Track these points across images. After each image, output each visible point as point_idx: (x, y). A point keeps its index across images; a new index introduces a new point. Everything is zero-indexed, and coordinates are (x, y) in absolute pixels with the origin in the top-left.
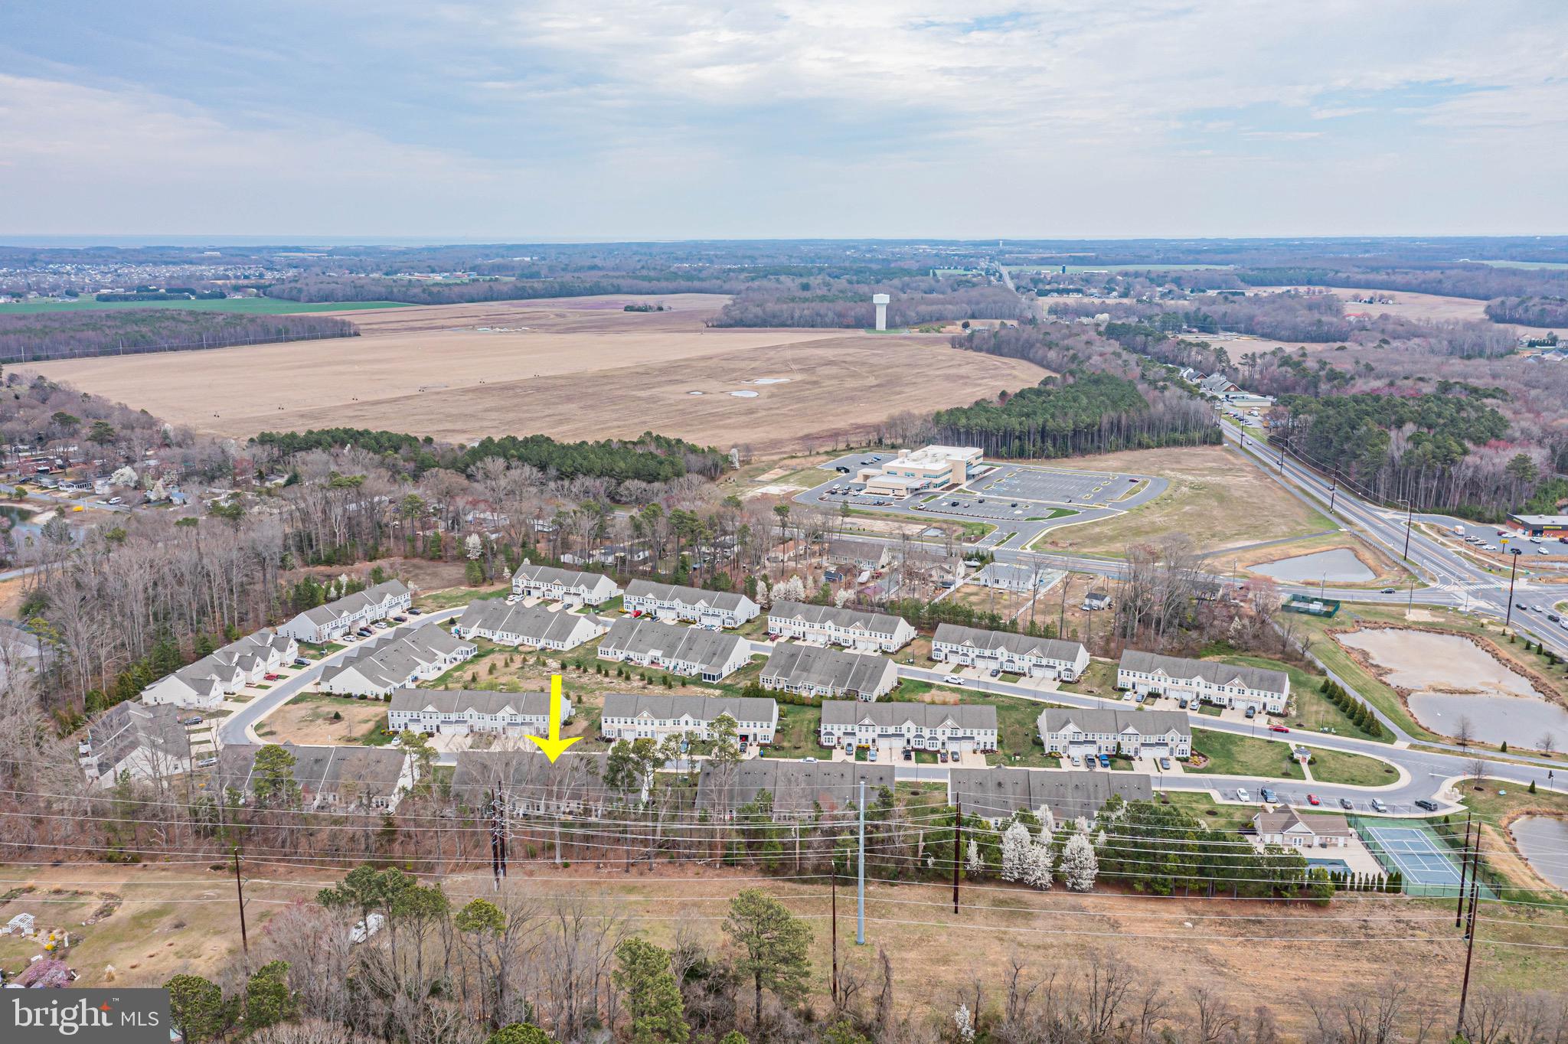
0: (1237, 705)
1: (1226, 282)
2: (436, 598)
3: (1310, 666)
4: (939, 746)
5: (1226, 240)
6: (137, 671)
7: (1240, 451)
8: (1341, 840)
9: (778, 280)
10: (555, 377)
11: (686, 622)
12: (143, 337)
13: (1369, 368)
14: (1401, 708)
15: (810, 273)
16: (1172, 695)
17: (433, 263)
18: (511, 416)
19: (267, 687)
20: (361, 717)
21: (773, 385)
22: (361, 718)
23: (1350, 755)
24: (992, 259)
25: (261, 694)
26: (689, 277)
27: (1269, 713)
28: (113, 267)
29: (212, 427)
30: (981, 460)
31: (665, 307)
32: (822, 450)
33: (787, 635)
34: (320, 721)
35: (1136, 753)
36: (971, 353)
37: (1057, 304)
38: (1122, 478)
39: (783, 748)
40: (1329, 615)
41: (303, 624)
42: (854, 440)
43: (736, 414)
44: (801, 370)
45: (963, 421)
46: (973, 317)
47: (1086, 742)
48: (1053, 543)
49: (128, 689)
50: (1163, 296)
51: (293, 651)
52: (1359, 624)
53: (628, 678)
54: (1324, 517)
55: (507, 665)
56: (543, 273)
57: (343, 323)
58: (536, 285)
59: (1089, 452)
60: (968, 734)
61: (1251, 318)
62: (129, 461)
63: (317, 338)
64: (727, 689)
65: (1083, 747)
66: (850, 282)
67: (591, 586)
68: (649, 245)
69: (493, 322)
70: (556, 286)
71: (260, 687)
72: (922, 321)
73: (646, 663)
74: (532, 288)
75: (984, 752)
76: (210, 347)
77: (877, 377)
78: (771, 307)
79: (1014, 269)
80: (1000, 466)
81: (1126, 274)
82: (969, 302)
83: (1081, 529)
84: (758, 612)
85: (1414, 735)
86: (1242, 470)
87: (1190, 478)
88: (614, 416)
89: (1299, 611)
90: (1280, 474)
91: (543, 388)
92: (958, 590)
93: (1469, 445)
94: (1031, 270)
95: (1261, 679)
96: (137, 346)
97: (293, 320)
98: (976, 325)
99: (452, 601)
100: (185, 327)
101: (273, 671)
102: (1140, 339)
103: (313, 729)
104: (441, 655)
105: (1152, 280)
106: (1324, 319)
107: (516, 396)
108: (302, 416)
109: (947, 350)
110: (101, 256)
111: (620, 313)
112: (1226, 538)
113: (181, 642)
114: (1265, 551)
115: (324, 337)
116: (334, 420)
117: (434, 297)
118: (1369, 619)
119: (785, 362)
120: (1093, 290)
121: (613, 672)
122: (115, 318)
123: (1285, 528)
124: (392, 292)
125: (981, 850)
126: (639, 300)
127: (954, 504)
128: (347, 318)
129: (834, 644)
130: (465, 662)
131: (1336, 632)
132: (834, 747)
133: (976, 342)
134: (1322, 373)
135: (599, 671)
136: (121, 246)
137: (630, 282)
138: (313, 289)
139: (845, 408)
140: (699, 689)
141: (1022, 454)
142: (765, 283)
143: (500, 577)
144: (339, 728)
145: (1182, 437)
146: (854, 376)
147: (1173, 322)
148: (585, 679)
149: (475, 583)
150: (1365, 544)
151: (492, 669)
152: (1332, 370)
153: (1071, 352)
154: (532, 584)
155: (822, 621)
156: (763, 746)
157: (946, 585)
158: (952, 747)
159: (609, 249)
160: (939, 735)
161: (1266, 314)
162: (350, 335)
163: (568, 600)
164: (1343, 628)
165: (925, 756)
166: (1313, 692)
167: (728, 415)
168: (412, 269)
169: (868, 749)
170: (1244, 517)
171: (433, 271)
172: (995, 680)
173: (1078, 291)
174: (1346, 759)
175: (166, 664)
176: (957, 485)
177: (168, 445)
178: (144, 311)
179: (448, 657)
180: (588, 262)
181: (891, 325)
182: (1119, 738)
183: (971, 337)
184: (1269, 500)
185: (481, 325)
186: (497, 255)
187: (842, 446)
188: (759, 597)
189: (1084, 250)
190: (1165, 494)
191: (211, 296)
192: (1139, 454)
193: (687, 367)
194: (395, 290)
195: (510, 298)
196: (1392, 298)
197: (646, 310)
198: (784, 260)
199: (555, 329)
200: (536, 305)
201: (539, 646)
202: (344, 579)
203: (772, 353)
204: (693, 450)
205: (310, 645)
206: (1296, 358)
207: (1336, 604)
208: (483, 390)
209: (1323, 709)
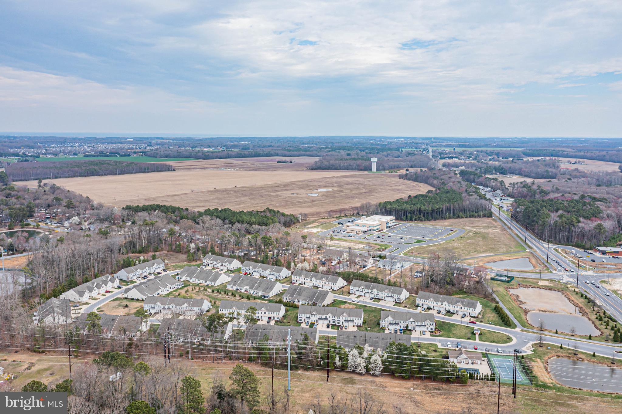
0: (459, 313)
1: (517, 155)
2: (174, 266)
3: (493, 300)
4: (341, 323)
5: (525, 138)
6: (60, 288)
7: (499, 220)
8: (479, 362)
9: (339, 152)
10: (243, 187)
11: (263, 277)
12: (95, 170)
13: (557, 189)
14: (523, 316)
15: (352, 149)
16: (436, 308)
17: (210, 144)
18: (222, 201)
19: (105, 295)
20: (136, 306)
21: (324, 192)
22: (134, 307)
23: (496, 333)
24: (427, 145)
25: (102, 298)
26: (306, 150)
27: (471, 317)
28: (93, 144)
29: (112, 203)
30: (394, 221)
31: (293, 161)
32: (335, 216)
33: (299, 282)
34: (120, 307)
35: (414, 328)
36: (406, 181)
37: (445, 163)
38: (447, 229)
39: (283, 322)
40: (508, 282)
41: (123, 273)
42: (348, 213)
43: (307, 202)
44: (338, 186)
45: (389, 206)
46: (412, 167)
47: (395, 324)
48: (412, 253)
49: (56, 294)
50: (490, 160)
51: (117, 283)
52: (519, 285)
53: (235, 296)
54: (522, 246)
55: (193, 290)
56: (250, 148)
57: (169, 166)
58: (245, 153)
59: (438, 219)
60: (352, 319)
61: (521, 169)
62: (78, 215)
63: (159, 171)
64: (270, 301)
65: (394, 326)
66: (366, 153)
67: (230, 263)
68: (294, 138)
69: (226, 166)
70: (253, 153)
71: (103, 295)
72: (391, 168)
73: (243, 291)
74: (244, 154)
75: (357, 326)
76: (119, 174)
77: (366, 189)
78: (332, 162)
79: (435, 149)
80: (401, 224)
81: (478, 151)
82: (410, 161)
83: (424, 248)
84: (290, 274)
85: (524, 326)
86: (496, 227)
87: (475, 230)
88: (261, 202)
89: (497, 280)
90: (510, 229)
91: (238, 192)
92: (368, 269)
93: (581, 219)
94: (441, 149)
95: (468, 303)
96: (93, 173)
97: (151, 164)
98: (411, 170)
99: (180, 267)
100: (111, 167)
101: (108, 290)
102: (472, 176)
103: (117, 310)
104: (169, 286)
105: (487, 154)
106: (549, 170)
107: (227, 194)
108: (146, 200)
109: (397, 179)
110: (89, 140)
111: (276, 164)
112: (480, 252)
113: (78, 278)
114: (493, 257)
115: (162, 171)
116: (157, 201)
117: (206, 157)
118: (524, 284)
119: (332, 183)
120: (463, 157)
121: (230, 294)
122: (87, 163)
123: (505, 249)
124: (191, 155)
125: (341, 359)
126: (284, 159)
127: (378, 237)
128: (171, 164)
129: (315, 286)
130: (178, 289)
131: (510, 288)
132: (302, 323)
133: (408, 176)
134: (538, 191)
135: (225, 293)
136: (98, 137)
137: (282, 152)
138: (162, 153)
139: (349, 201)
140: (259, 301)
141: (411, 219)
142: (333, 153)
143: (199, 259)
144: (126, 310)
145: (476, 214)
146: (358, 189)
147: (489, 170)
148: (220, 296)
149: (190, 261)
150: (534, 256)
151: (187, 291)
152: (542, 190)
153: (443, 181)
154: (210, 262)
155: (311, 278)
156: (276, 322)
157: (365, 266)
158: (345, 324)
159: (279, 139)
160: (341, 319)
161: (526, 168)
162: (171, 171)
163: (222, 268)
164: (512, 287)
165: (335, 327)
166: (491, 310)
167: (304, 202)
168: (202, 146)
169: (315, 323)
170: (491, 245)
171: (209, 147)
172: (371, 301)
173: (456, 157)
174: (494, 334)
175: (71, 285)
176: (382, 230)
177: (93, 210)
178: (98, 161)
179: (172, 287)
180: (268, 144)
181: (378, 169)
182: (408, 323)
183: (406, 175)
184: (502, 239)
185: (221, 167)
186: (235, 141)
187: (343, 215)
188: (291, 269)
189: (465, 141)
190: (462, 235)
191: (125, 156)
192: (457, 220)
193: (294, 184)
194: (192, 154)
195: (236, 157)
196: (583, 162)
197: (285, 163)
198: (345, 144)
199: (249, 169)
200: (244, 160)
201: (206, 284)
202: (142, 258)
203: (328, 180)
204: (283, 215)
205: (124, 281)
206: (530, 184)
207: (512, 278)
208: (215, 191)
209: (493, 316)
